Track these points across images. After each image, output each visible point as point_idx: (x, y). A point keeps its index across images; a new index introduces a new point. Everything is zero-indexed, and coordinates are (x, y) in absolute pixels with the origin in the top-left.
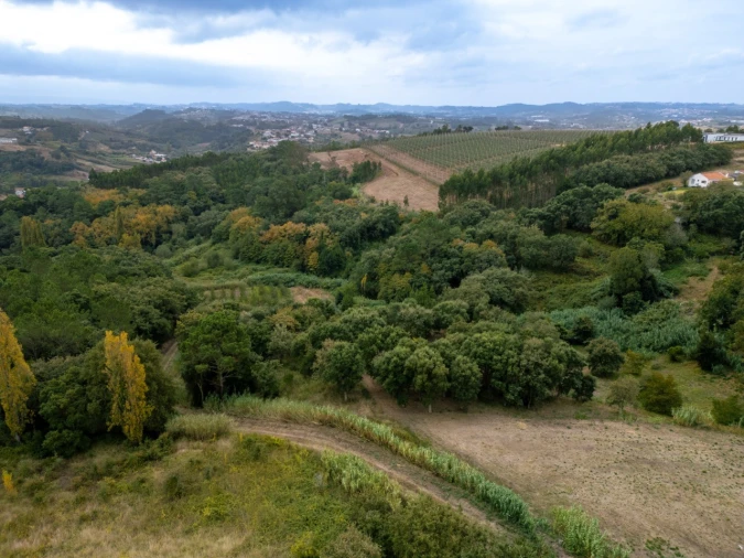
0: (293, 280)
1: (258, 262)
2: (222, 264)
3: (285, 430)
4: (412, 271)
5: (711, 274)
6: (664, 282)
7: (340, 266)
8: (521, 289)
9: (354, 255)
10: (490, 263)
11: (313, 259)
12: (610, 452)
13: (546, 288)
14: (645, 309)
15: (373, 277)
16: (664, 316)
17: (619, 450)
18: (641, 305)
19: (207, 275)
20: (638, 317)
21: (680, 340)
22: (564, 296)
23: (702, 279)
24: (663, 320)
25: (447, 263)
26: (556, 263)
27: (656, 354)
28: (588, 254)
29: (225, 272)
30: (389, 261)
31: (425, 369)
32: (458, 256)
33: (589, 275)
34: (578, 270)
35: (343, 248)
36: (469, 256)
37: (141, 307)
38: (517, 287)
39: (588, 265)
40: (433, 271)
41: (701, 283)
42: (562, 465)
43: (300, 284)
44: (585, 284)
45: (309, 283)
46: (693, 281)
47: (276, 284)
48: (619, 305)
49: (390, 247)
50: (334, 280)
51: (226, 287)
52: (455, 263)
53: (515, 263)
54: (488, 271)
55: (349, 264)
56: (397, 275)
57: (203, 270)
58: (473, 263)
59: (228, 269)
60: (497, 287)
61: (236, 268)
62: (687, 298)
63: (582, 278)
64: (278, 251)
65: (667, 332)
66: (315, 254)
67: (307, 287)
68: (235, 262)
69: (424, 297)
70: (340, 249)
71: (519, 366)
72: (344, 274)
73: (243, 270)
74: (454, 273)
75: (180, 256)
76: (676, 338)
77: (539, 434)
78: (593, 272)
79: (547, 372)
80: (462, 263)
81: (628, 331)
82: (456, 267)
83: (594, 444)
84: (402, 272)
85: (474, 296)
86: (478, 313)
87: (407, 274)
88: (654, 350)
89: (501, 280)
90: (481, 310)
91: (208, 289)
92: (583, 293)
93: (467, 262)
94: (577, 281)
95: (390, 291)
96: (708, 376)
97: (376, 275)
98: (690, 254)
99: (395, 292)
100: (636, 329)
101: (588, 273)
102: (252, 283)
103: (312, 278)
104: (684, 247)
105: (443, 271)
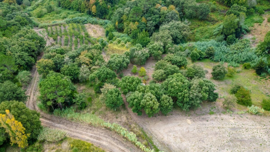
0: (86, 20)
1: (69, 9)
2: (53, 10)
3: (91, 132)
4: (138, 21)
5: (264, 22)
6: (245, 27)
7: (106, 13)
8: (185, 32)
9: (112, 7)
10: (172, 18)
11: (94, 9)
12: (224, 135)
13: (195, 29)
14: (236, 42)
15: (121, 21)
16: (243, 47)
17: (227, 134)
18: (235, 40)
19: (48, 16)
20: (232, 46)
21: (249, 59)
22: (202, 32)
23: (260, 25)
24: (243, 48)
25: (153, 17)
26: (200, 17)
27: (239, 65)
28: (213, 10)
29: (55, 15)
30: (127, 15)
31: (150, 107)
32: (158, 14)
33: (214, 21)
34: (209, 19)
35: (107, 4)
36: (163, 14)
37: (18, 54)
38: (184, 31)
39: (213, 16)
40: (147, 21)
41: (259, 27)
42: (206, 146)
43: (90, 22)
44: (211, 27)
45: (93, 22)
46: (256, 25)
47: (79, 23)
48: (225, 39)
49: (128, 7)
50: (104, 21)
51: (56, 25)
52: (157, 18)
53: (183, 17)
54: (171, 23)
55: (110, 12)
56: (131, 23)
57: (45, 14)
58: (165, 18)
59: (57, 13)
60: (175, 31)
61: (60, 12)
62: (253, 35)
63: (210, 23)
64: (77, 4)
65: (244, 55)
66: (94, 7)
67: (92, 24)
68: (59, 9)
69: (144, 37)
70: (105, 5)
71: (189, 97)
72: (108, 17)
73: (63, 14)
74: (157, 23)
75: (34, 5)
76: (248, 58)
77: (196, 127)
78: (215, 20)
79: (201, 99)
80: (160, 17)
81: (228, 52)
82: (158, 19)
83: (217, 130)
84: (134, 21)
85: (165, 38)
86: (168, 49)
87: (136, 22)
88: (238, 62)
89: (177, 28)
90: (169, 47)
91: (49, 26)
92: (210, 31)
93: (162, 18)
94: (208, 25)
95: (129, 30)
96: (259, 77)
97: (122, 20)
98: (257, 11)
99: (131, 30)
100: (231, 52)
101: (213, 21)
102: (68, 22)
103: (94, 19)
104: (254, 8)
105: (152, 22)
